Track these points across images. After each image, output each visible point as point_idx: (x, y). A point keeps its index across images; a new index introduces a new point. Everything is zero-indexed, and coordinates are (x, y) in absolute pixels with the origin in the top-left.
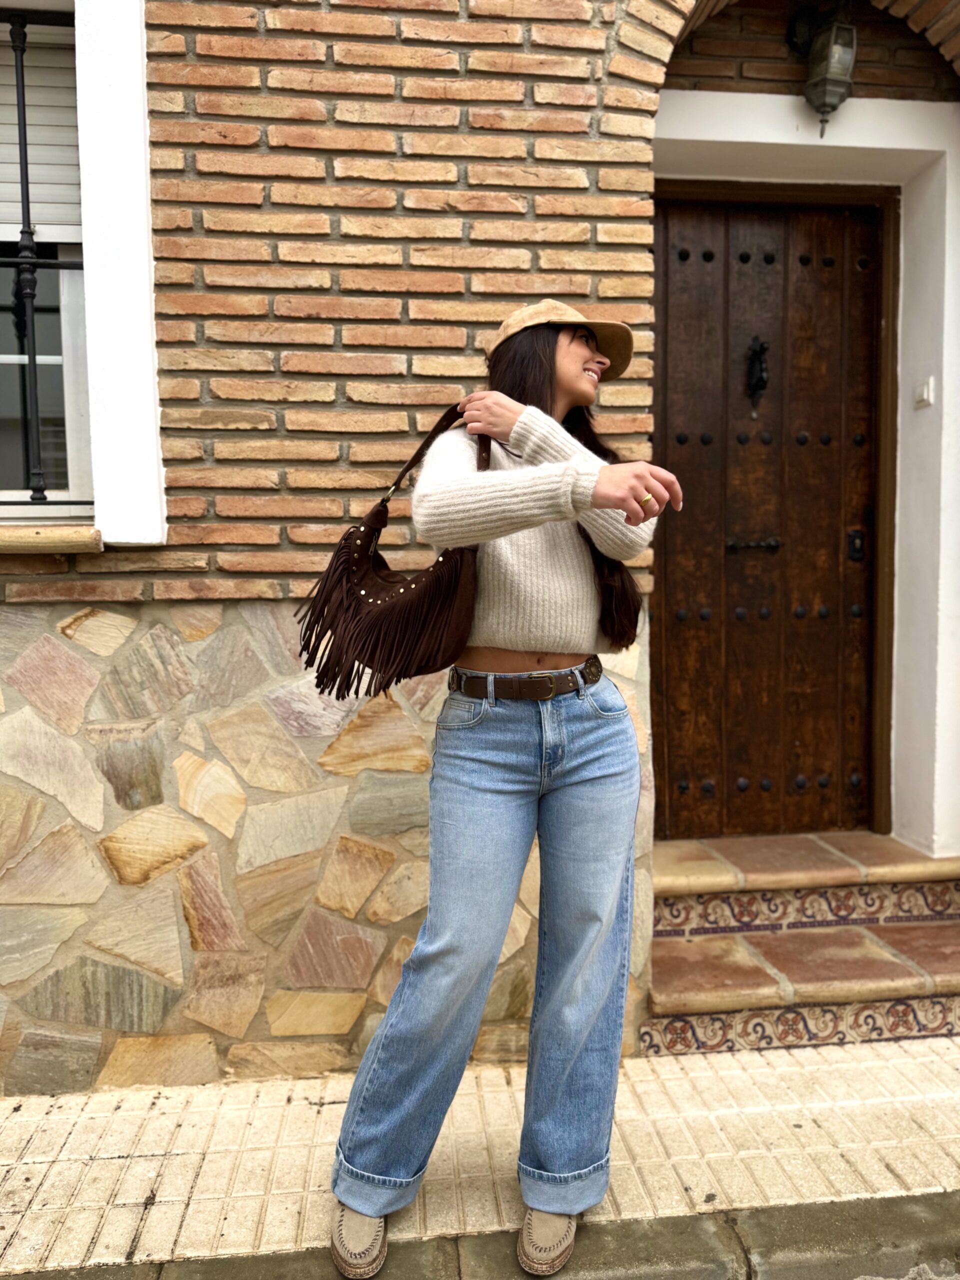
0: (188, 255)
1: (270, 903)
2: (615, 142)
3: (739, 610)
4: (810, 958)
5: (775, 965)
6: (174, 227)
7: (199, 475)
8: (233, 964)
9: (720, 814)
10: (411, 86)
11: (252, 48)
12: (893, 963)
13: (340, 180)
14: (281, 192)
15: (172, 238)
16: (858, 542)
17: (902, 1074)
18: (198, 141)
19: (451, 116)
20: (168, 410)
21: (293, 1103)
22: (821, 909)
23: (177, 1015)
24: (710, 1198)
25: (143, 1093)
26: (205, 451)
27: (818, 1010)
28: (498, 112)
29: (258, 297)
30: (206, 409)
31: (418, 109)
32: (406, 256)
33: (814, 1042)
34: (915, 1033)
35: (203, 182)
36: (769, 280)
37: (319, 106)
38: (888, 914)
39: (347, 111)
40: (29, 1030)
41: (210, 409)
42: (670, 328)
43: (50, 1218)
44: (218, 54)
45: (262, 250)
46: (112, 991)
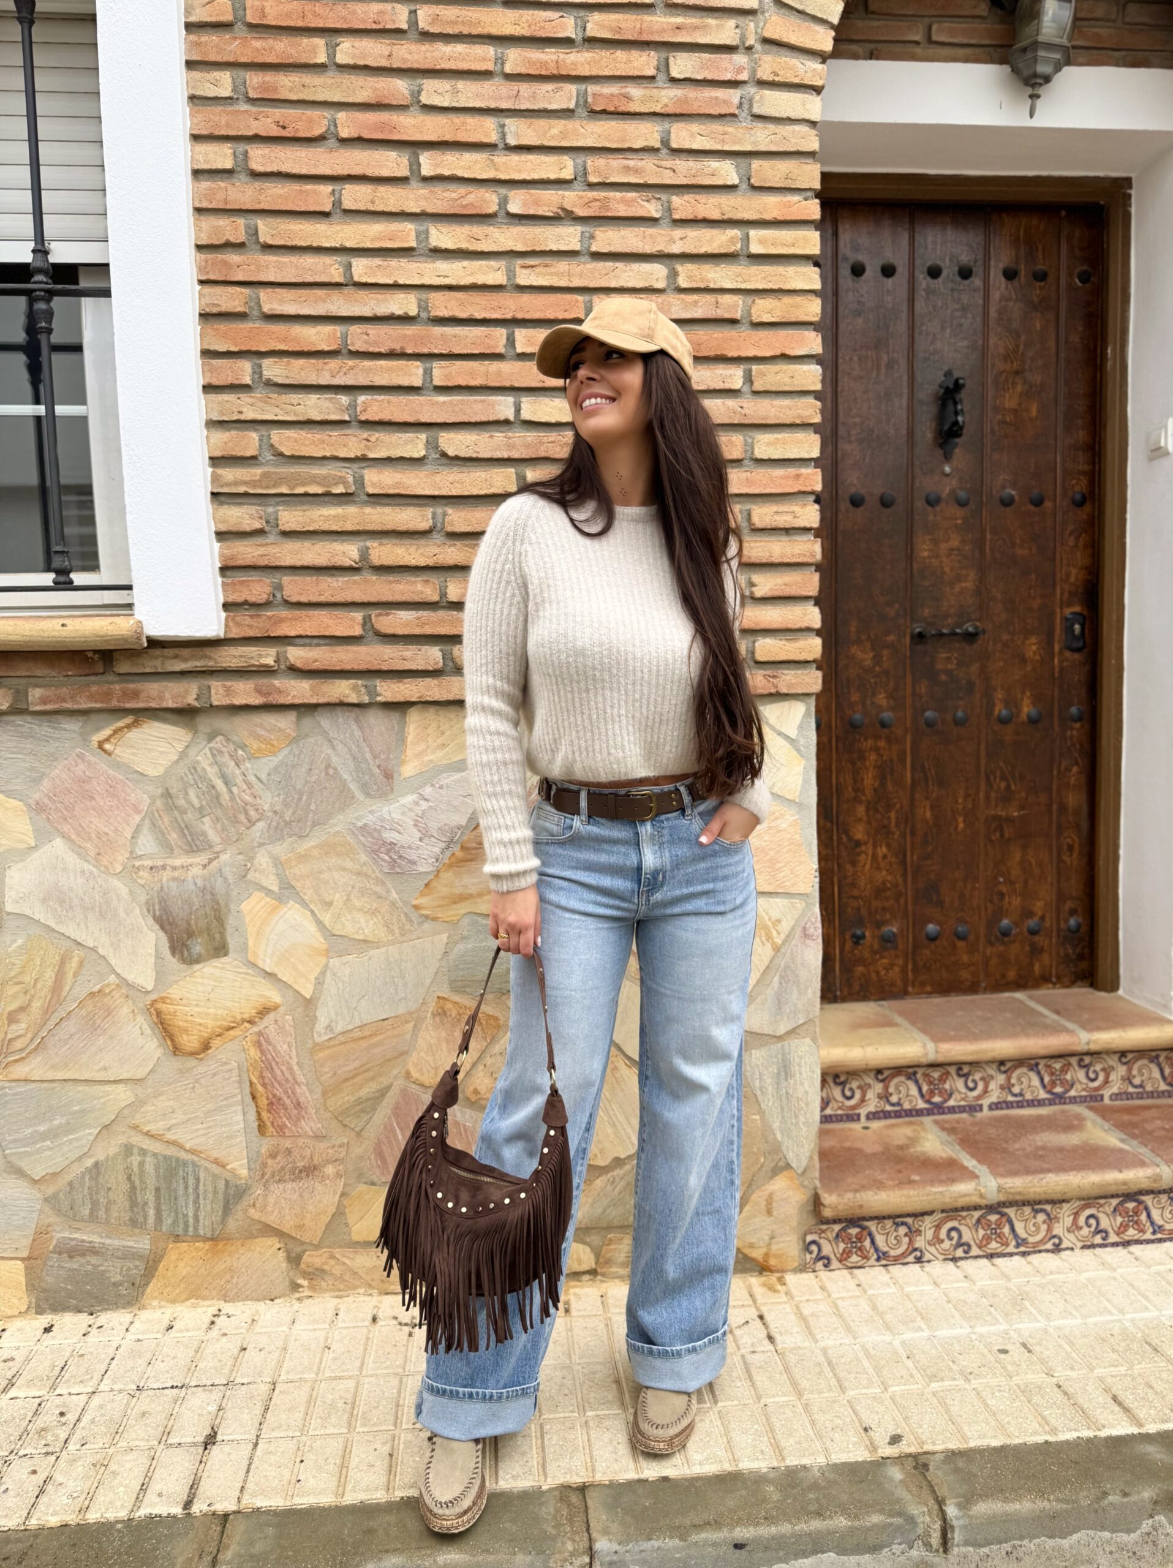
0: (240, 277)
1: (353, 1077)
2: (771, 127)
3: (929, 714)
4: (1017, 1146)
5: (973, 1156)
6: (222, 241)
7: (262, 551)
8: (308, 1152)
9: (904, 970)
10: (516, 59)
11: (316, 15)
12: (1121, 1150)
13: (425, 179)
14: (355, 196)
15: (220, 256)
16: (1077, 627)
17: (1132, 1286)
18: (250, 133)
19: (565, 96)
20: (220, 471)
21: (380, 1323)
22: (1030, 1084)
23: (240, 1215)
24: (895, 1439)
25: (199, 1310)
26: (267, 522)
27: (1027, 1210)
28: (624, 91)
29: (327, 329)
30: (266, 469)
31: (525, 88)
32: (511, 273)
33: (1022, 1249)
34: (1148, 1236)
35: (257, 184)
36: (965, 299)
37: (401, 87)
38: (1115, 1090)
39: (435, 92)
40: (62, 1234)
41: (272, 470)
42: (840, 361)
43: (90, 1460)
44: (274, 23)
45: (331, 269)
46: (163, 1186)
